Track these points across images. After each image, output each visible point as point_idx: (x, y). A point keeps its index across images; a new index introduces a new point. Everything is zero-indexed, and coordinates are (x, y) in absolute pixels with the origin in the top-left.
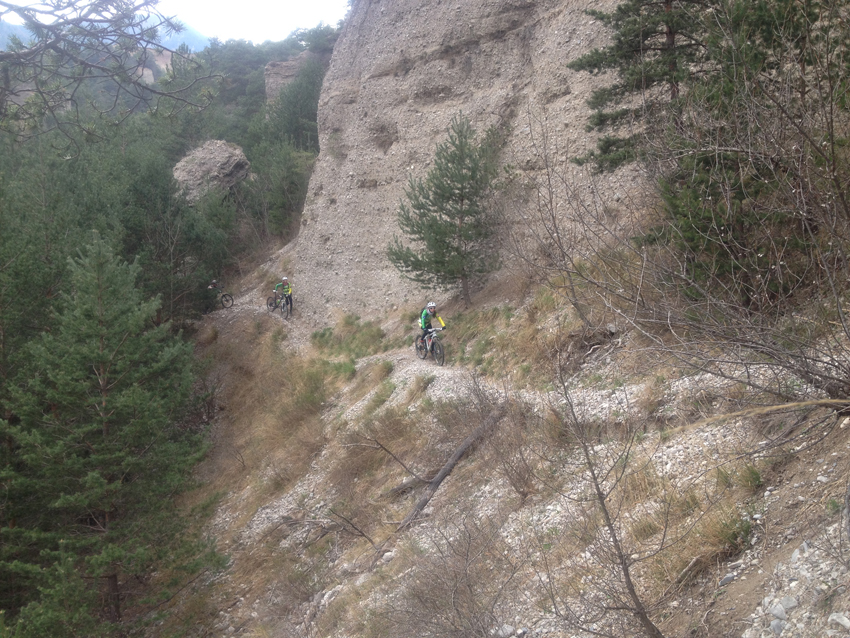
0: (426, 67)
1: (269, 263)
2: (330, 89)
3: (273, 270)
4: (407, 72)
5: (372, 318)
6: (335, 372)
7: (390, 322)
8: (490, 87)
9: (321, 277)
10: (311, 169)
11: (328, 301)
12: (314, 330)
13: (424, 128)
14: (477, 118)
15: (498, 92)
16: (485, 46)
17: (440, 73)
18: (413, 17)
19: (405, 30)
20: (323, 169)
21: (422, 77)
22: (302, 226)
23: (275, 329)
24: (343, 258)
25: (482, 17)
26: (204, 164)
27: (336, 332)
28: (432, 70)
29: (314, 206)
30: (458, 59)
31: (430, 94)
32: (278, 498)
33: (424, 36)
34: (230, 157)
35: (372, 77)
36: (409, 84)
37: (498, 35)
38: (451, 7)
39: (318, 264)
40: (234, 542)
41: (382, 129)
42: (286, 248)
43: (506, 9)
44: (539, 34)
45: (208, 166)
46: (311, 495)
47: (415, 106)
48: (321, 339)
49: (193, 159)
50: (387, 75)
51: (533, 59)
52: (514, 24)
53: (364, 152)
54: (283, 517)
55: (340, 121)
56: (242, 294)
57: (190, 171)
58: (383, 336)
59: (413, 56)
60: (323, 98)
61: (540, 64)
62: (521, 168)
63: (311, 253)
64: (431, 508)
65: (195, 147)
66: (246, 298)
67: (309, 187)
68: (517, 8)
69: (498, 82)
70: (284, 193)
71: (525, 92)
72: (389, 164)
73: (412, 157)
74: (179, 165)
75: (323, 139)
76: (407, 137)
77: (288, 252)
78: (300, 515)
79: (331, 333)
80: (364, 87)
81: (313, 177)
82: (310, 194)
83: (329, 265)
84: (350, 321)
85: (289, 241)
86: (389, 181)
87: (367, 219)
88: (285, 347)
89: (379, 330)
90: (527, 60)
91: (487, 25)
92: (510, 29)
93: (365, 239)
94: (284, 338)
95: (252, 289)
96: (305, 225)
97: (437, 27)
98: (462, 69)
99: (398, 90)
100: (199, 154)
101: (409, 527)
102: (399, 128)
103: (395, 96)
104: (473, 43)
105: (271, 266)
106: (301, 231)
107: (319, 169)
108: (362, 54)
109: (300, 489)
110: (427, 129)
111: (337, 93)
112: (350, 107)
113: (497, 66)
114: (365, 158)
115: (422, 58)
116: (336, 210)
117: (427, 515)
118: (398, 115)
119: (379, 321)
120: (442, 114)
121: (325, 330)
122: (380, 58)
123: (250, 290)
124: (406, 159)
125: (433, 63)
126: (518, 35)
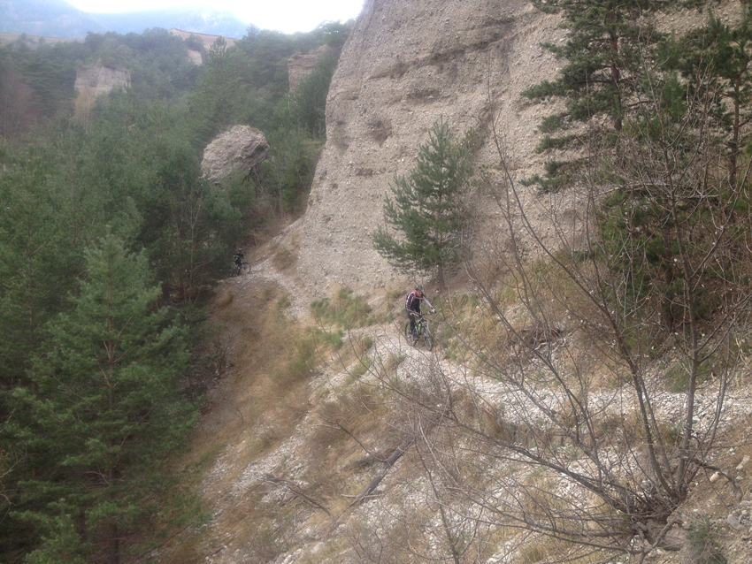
0: (418, 71)
1: (281, 236)
2: (337, 86)
3: (283, 242)
4: (402, 75)
5: (362, 293)
6: (325, 342)
7: (377, 298)
8: (473, 91)
9: (322, 252)
10: (318, 156)
11: (327, 274)
12: (314, 300)
13: (415, 126)
14: (460, 119)
15: (478, 97)
16: (469, 55)
17: (430, 78)
18: (408, 26)
19: (402, 37)
20: (328, 157)
21: (414, 80)
22: (309, 206)
23: (280, 296)
24: (340, 237)
25: (467, 29)
26: (230, 146)
27: (332, 303)
28: (423, 75)
29: (320, 189)
30: (446, 65)
31: (421, 96)
32: (266, 456)
33: (417, 43)
34: (252, 141)
35: (372, 78)
36: (403, 85)
37: (481, 46)
38: (441, 18)
39: (320, 241)
40: (226, 492)
41: (379, 124)
42: (296, 223)
43: (489, 23)
44: (516, 47)
45: (233, 149)
46: (292, 456)
47: (408, 106)
48: (319, 308)
49: (222, 142)
50: (384, 76)
51: (510, 69)
52: (496, 37)
53: (363, 144)
54: (267, 475)
55: (344, 115)
56: (257, 263)
57: (218, 152)
58: (369, 311)
59: (407, 61)
60: (331, 94)
61: (516, 74)
62: (495, 167)
63: (315, 230)
64: (384, 486)
65: (225, 130)
66: (259, 267)
67: (316, 171)
68: (498, 22)
69: (480, 88)
70: (296, 174)
71: (501, 99)
72: (383, 156)
73: (403, 151)
74: (209, 146)
75: (330, 130)
76: (400, 132)
77: (297, 227)
78: (281, 474)
79: (327, 304)
80: (365, 87)
81: (320, 163)
82: (316, 178)
83: (329, 242)
84: (344, 294)
85: (299, 217)
86: (383, 171)
87: (363, 203)
88: (287, 314)
89: (366, 305)
90: (505, 69)
91: (472, 37)
92: (492, 41)
93: (360, 221)
94: (288, 305)
95: (265, 259)
96: (311, 205)
97: (428, 37)
98: (449, 75)
99: (393, 90)
100: (226, 137)
101: (362, 502)
102: (393, 124)
103: (391, 96)
104: (459, 52)
105: (282, 239)
106: (307, 210)
107: (324, 156)
108: (365, 56)
109: (284, 449)
110: (417, 126)
111: (343, 90)
112: (353, 102)
113: (479, 74)
114: (363, 149)
115: (414, 63)
116: (337, 193)
117: (380, 492)
118: (392, 113)
119: (368, 297)
120: (429, 114)
121: (323, 300)
122: (380, 61)
123: (262, 259)
124: (398, 152)
125: (424, 68)
126: (498, 47)
